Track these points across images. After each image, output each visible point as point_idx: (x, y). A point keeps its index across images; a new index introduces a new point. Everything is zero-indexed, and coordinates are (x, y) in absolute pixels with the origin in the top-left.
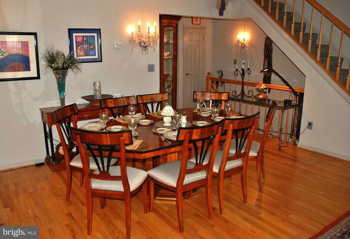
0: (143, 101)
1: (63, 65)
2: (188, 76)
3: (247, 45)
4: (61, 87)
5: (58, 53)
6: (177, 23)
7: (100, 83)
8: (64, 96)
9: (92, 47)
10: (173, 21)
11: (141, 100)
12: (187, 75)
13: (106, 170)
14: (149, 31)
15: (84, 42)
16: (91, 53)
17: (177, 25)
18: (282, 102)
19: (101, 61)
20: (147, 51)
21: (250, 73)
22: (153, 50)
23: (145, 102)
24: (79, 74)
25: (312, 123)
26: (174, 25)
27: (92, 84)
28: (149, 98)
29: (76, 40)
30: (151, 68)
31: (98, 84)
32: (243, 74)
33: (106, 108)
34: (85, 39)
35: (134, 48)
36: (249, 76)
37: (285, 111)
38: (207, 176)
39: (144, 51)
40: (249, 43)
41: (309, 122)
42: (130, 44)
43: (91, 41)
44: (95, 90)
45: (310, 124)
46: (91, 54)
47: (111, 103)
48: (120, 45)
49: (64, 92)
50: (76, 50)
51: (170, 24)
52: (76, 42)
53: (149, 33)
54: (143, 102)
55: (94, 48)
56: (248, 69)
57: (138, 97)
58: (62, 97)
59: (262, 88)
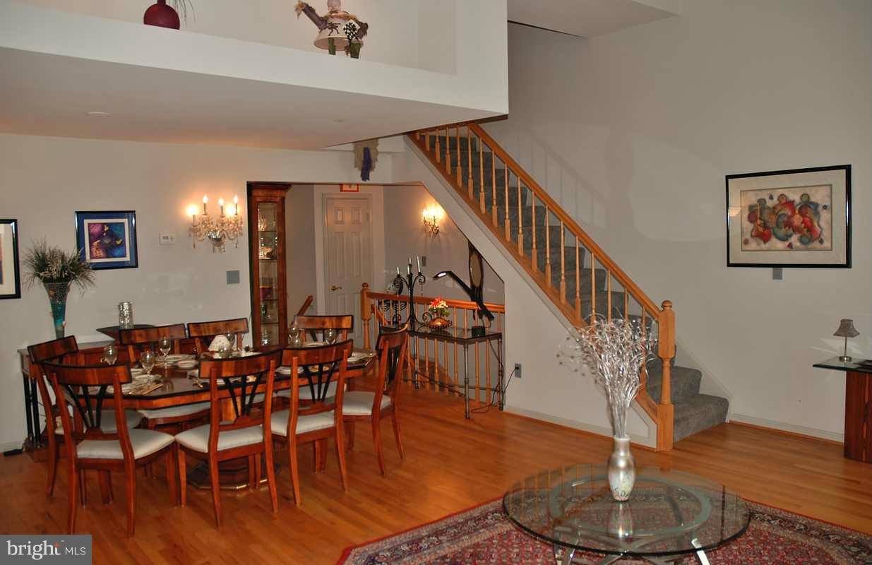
0: (201, 332)
1: (61, 275)
2: (335, 291)
3: (441, 229)
4: (58, 313)
5: (53, 253)
6: (283, 195)
7: (130, 305)
8: (64, 327)
9: (118, 242)
10: (275, 193)
11: (196, 331)
12: (334, 289)
13: (95, 425)
14: (222, 213)
15: (104, 234)
16: (118, 252)
17: (283, 199)
18: (468, 330)
19: (136, 266)
20: (222, 247)
21: (423, 280)
22: (235, 246)
23: (204, 335)
24: (89, 288)
25: (520, 365)
26: (278, 199)
27: (117, 307)
28: (211, 328)
29: (89, 230)
30: (233, 277)
31: (126, 306)
32: (411, 285)
33: (130, 344)
34: (106, 229)
35: (197, 244)
36: (422, 287)
37: (469, 346)
38: (263, 440)
39: (216, 248)
40: (444, 225)
41: (516, 364)
42: (190, 235)
43: (117, 232)
44: (122, 316)
45: (517, 368)
46: (116, 254)
47: (140, 335)
48: (172, 238)
49: (64, 320)
50: (90, 248)
51: (269, 198)
52: (90, 235)
53: (223, 217)
54: (200, 335)
55: (123, 244)
56: (420, 274)
57: (191, 326)
58: (60, 328)
59: (440, 306)
